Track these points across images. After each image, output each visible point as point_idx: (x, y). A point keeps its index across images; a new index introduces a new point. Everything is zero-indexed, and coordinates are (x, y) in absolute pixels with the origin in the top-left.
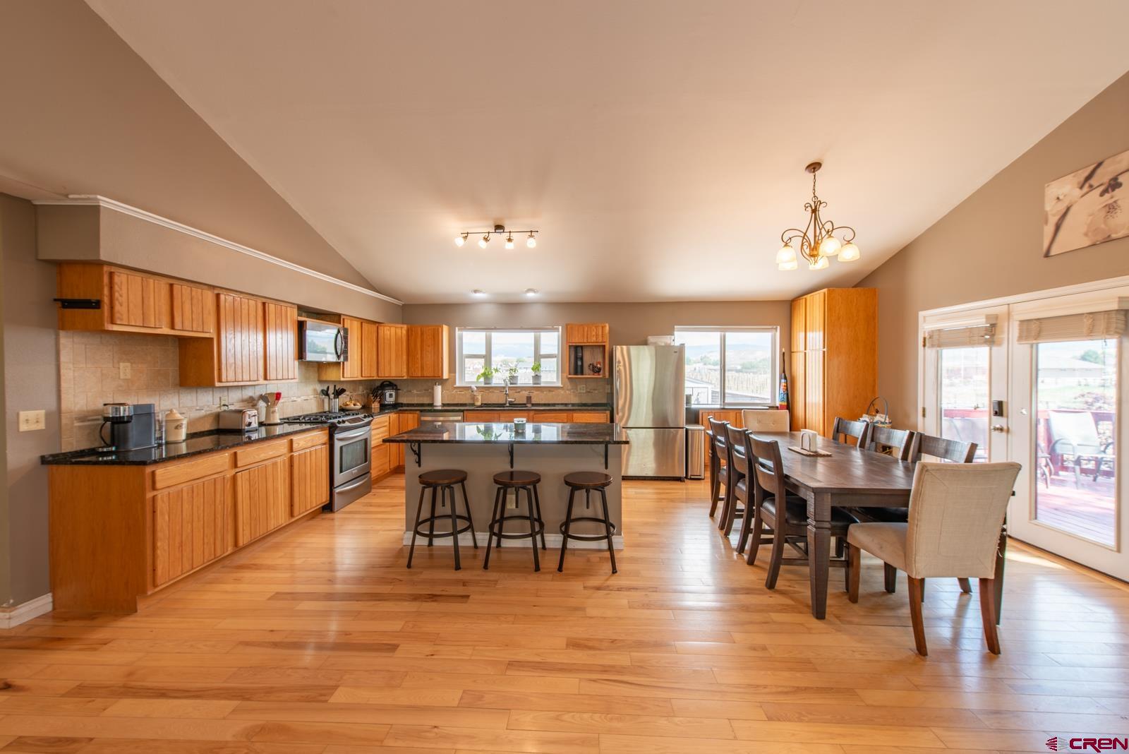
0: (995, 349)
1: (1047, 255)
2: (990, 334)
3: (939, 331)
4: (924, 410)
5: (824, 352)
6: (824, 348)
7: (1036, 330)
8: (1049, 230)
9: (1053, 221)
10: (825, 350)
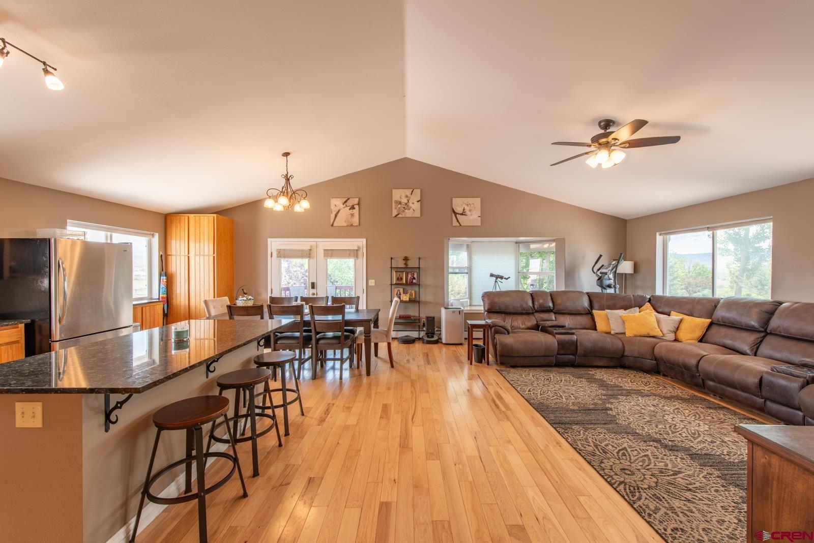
0: (311, 260)
1: (332, 225)
2: (308, 254)
3: (284, 250)
4: (272, 290)
5: (214, 257)
6: (214, 253)
7: (329, 253)
8: (333, 216)
9: (334, 213)
10: (215, 255)
